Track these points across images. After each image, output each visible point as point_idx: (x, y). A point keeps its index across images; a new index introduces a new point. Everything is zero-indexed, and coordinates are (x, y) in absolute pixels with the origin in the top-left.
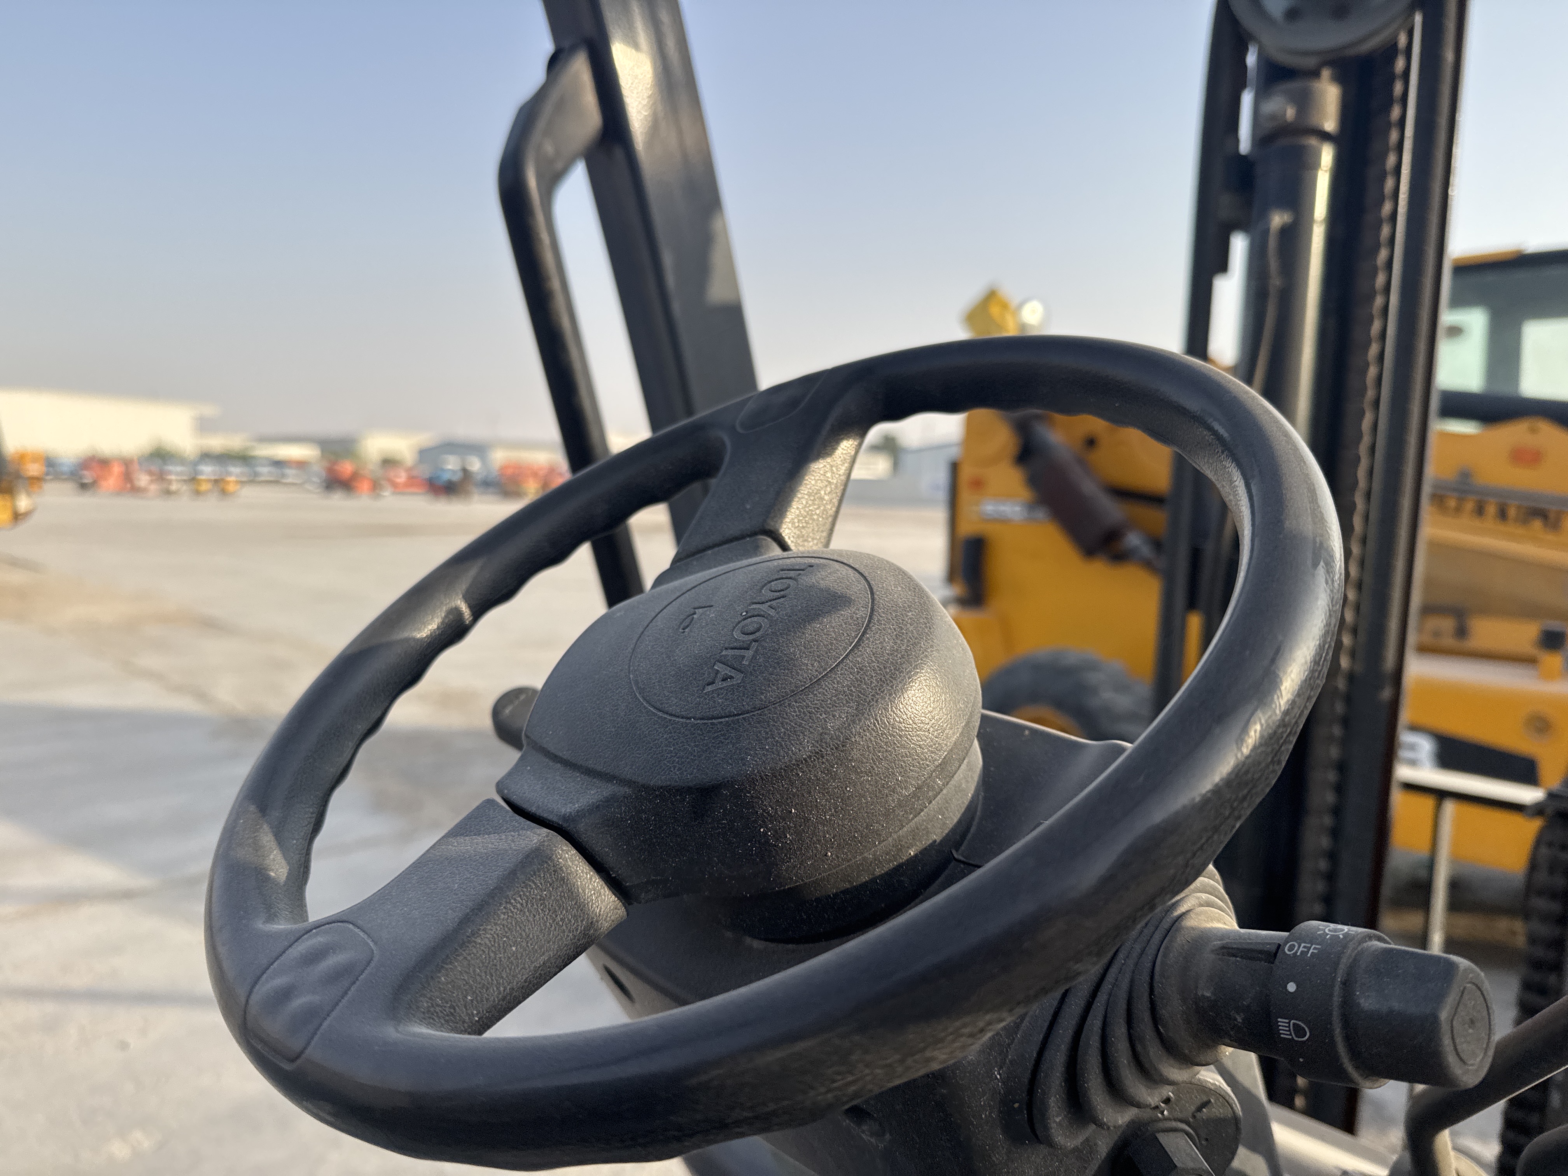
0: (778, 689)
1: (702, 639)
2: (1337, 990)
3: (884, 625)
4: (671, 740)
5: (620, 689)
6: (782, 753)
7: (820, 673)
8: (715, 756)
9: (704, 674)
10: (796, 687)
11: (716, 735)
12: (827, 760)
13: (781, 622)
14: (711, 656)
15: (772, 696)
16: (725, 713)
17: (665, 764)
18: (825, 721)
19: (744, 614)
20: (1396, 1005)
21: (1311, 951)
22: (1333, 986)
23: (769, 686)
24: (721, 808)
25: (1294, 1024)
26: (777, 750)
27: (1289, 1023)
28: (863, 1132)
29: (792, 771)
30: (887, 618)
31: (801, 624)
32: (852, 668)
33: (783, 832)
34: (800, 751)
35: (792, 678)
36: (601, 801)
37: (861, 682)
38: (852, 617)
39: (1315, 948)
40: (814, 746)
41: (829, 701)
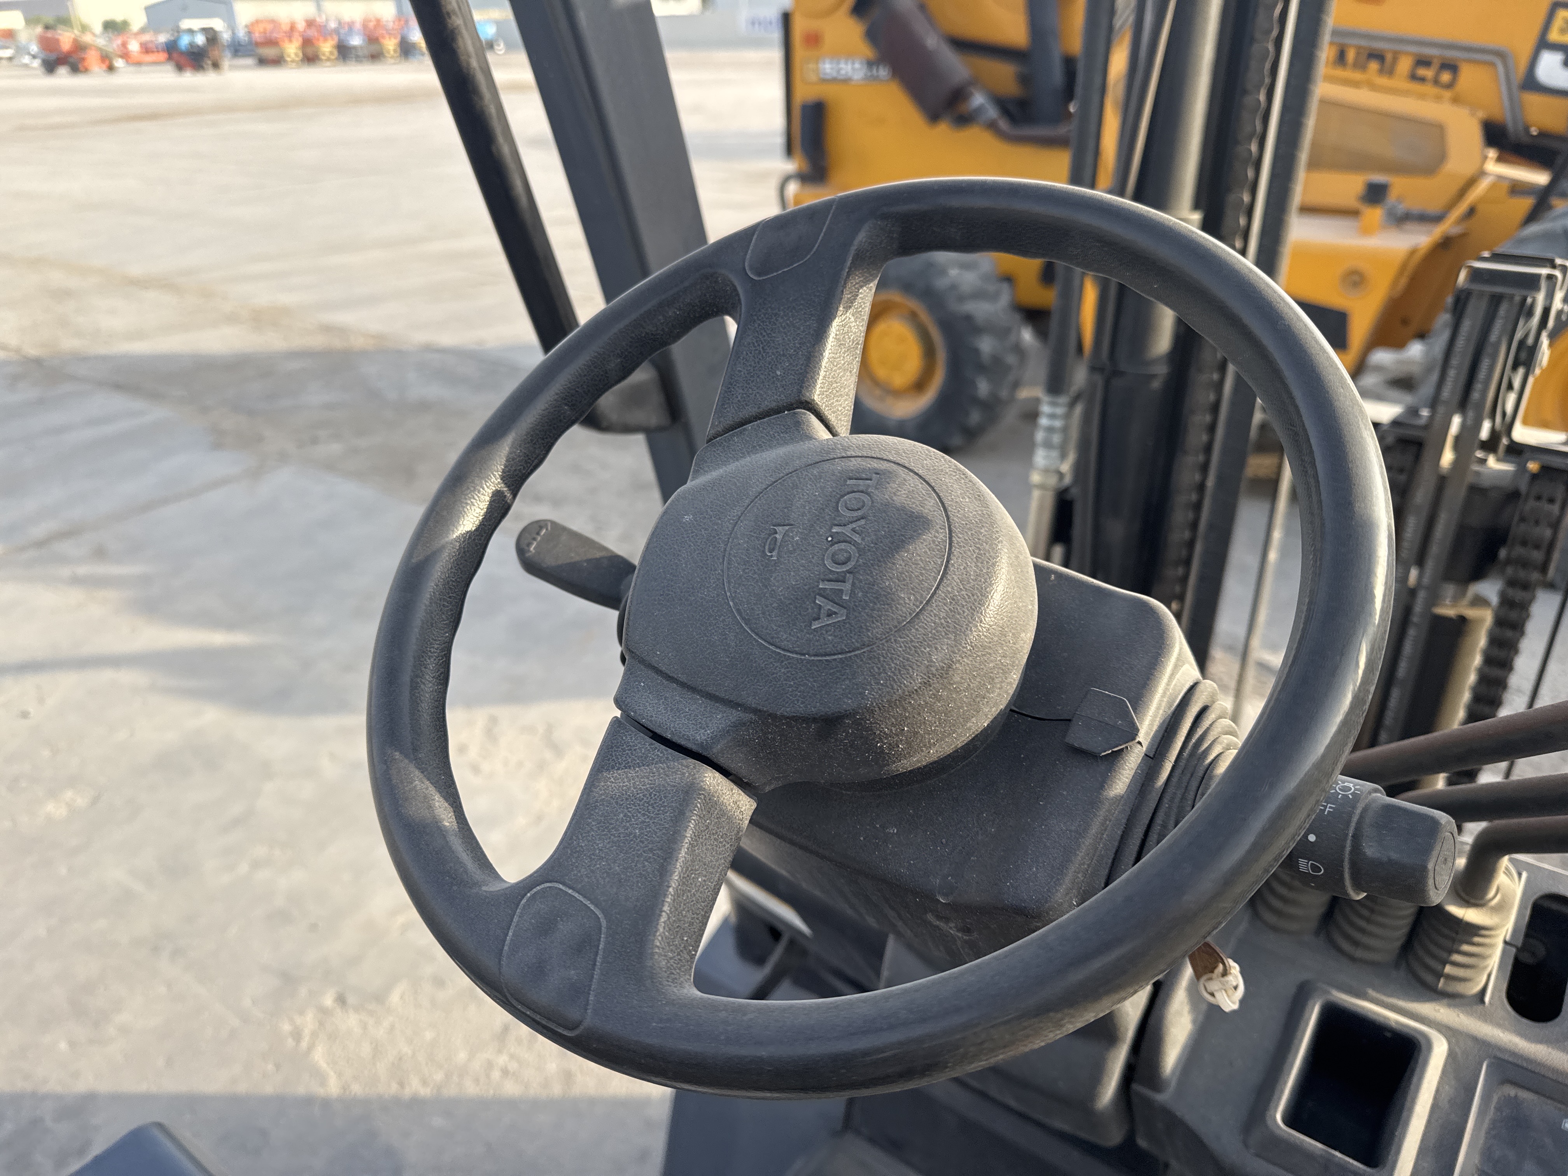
0: (882, 624)
1: (794, 568)
2: (1349, 843)
3: (964, 547)
4: (789, 675)
5: (723, 617)
6: (895, 687)
7: (918, 607)
8: (835, 691)
9: (808, 609)
10: (899, 623)
11: (832, 671)
12: (934, 688)
13: (869, 550)
14: (809, 589)
15: (878, 633)
16: (837, 650)
17: (787, 697)
18: (930, 654)
19: (830, 539)
20: (1394, 856)
21: (1327, 809)
22: (1345, 840)
23: (873, 623)
24: (843, 732)
25: (1312, 864)
26: (891, 684)
27: (1308, 863)
28: (951, 928)
29: (905, 700)
30: (965, 539)
31: (888, 553)
32: (945, 599)
33: (896, 744)
34: (911, 683)
35: (893, 613)
36: (730, 726)
37: (955, 612)
38: (934, 541)
39: (1330, 807)
40: (923, 678)
41: (930, 635)
